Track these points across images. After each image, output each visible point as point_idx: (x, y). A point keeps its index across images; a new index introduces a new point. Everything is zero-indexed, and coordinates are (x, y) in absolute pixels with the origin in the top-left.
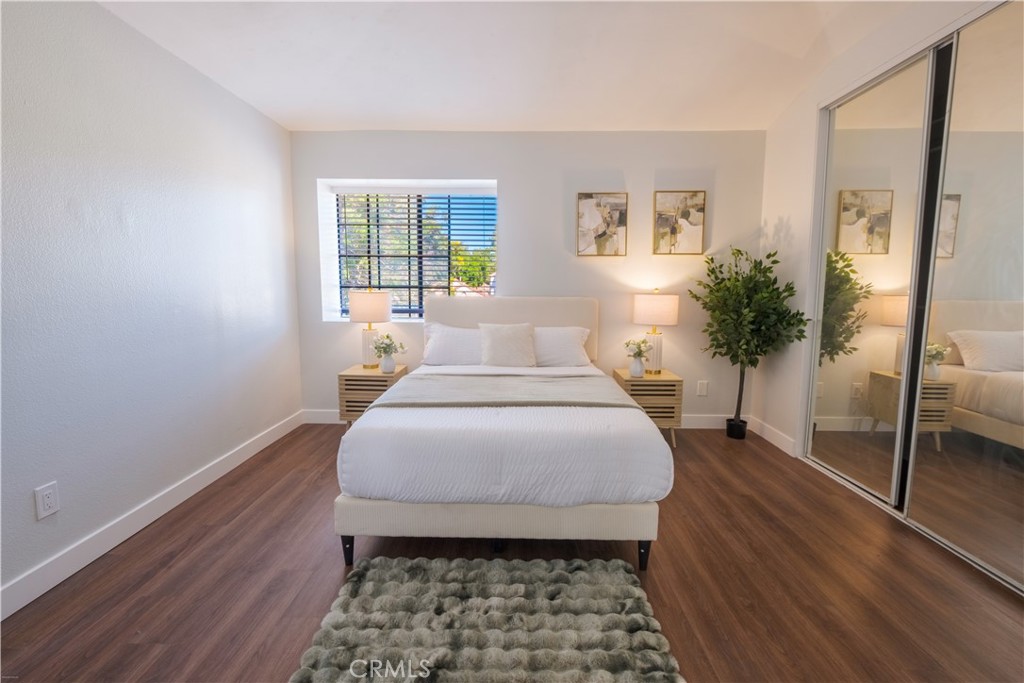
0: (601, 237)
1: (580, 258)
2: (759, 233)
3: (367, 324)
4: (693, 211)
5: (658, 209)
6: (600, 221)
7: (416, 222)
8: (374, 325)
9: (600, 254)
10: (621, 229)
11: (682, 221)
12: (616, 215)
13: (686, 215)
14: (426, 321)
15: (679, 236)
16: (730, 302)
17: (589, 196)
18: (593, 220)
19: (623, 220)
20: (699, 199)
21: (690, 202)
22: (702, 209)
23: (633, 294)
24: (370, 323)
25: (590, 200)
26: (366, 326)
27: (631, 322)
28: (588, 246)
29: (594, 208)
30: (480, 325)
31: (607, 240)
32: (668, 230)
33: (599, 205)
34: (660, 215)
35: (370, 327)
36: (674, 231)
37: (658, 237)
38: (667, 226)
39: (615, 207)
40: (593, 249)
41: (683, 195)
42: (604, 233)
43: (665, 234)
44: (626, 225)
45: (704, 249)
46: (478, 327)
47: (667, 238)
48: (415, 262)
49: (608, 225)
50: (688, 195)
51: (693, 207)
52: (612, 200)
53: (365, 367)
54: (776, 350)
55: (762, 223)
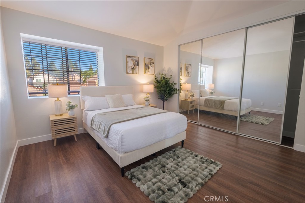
0: (133, 69)
1: (128, 74)
2: (163, 70)
3: (57, 98)
4: (152, 64)
5: (145, 62)
6: (133, 64)
7: (65, 58)
8: (60, 99)
9: (133, 73)
10: (137, 67)
11: (150, 66)
12: (136, 63)
13: (151, 64)
14: (82, 95)
15: (150, 69)
16: (163, 86)
17: (130, 57)
18: (131, 64)
19: (138, 65)
20: (153, 61)
21: (151, 61)
22: (154, 64)
23: (142, 85)
24: (58, 98)
25: (130, 58)
26: (56, 99)
27: (142, 92)
28: (130, 71)
29: (131, 60)
30: (105, 95)
31: (134, 70)
32: (147, 68)
33: (132, 60)
34: (146, 64)
35: (58, 99)
36: (148, 68)
37: (145, 70)
38: (147, 67)
39: (136, 61)
40: (131, 72)
41: (150, 59)
42: (134, 68)
43: (147, 69)
44: (138, 66)
45: (154, 73)
46: (105, 96)
47: (147, 70)
48: (65, 73)
49: (134, 66)
50: (151, 59)
51: (152, 63)
52: (135, 59)
53: (56, 115)
54: (171, 96)
55: (164, 68)
